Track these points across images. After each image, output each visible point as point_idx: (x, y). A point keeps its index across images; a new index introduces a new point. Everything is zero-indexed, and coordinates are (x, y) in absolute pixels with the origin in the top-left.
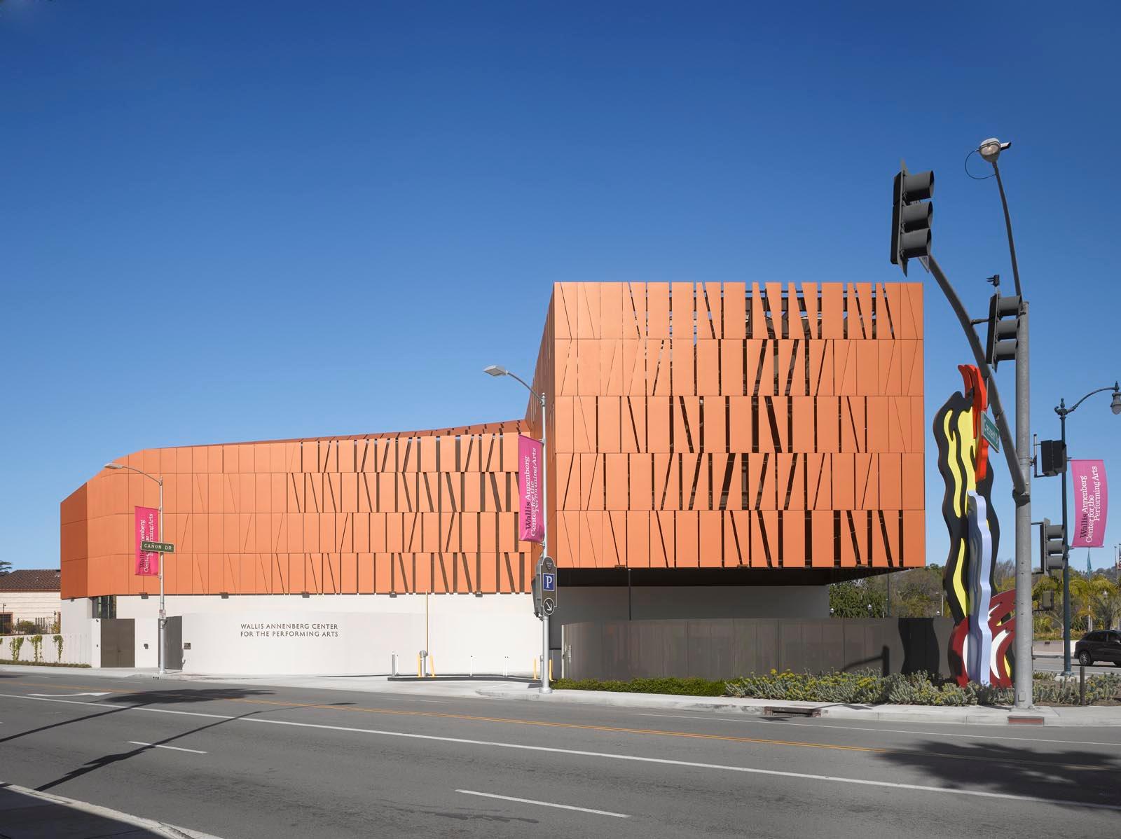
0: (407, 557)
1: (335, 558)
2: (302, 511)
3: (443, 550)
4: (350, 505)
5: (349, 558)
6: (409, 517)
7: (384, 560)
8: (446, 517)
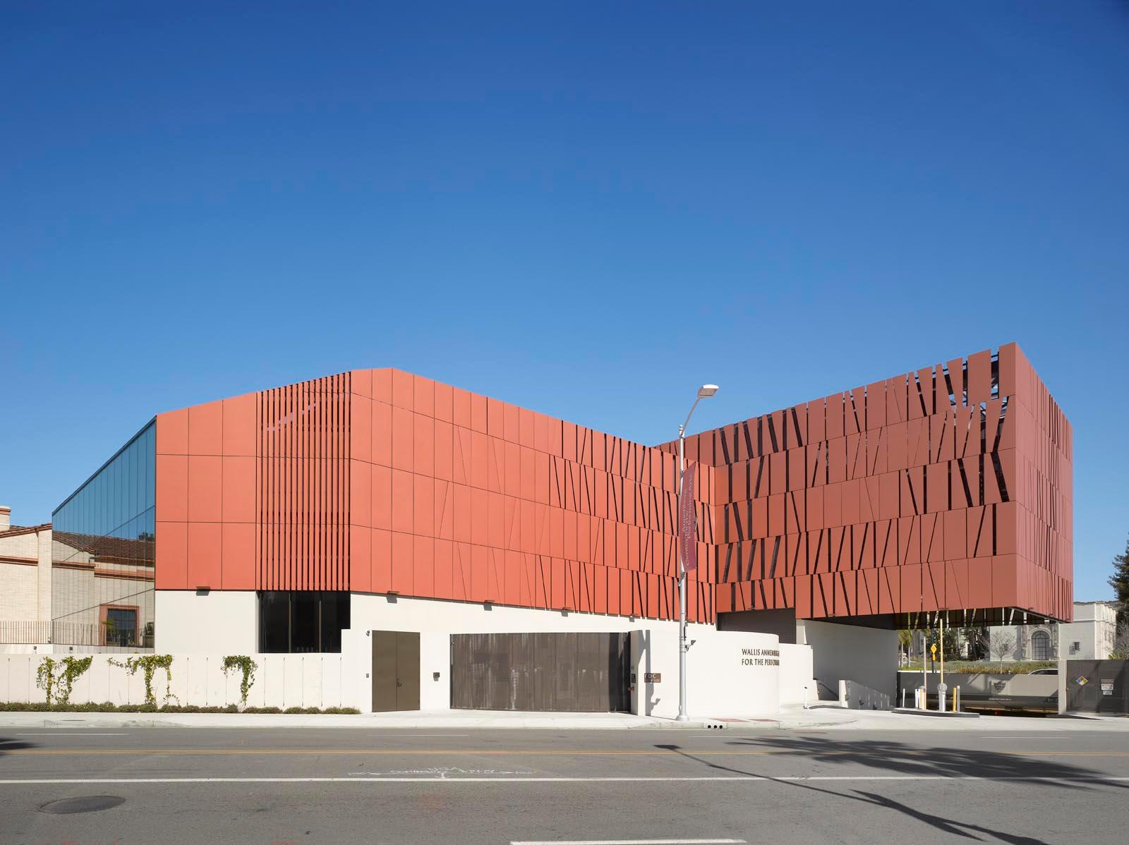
0: (643, 576)
1: (589, 568)
2: (563, 506)
3: (666, 574)
4: (601, 510)
5: (601, 571)
6: (644, 532)
7: (626, 576)
8: (668, 537)
